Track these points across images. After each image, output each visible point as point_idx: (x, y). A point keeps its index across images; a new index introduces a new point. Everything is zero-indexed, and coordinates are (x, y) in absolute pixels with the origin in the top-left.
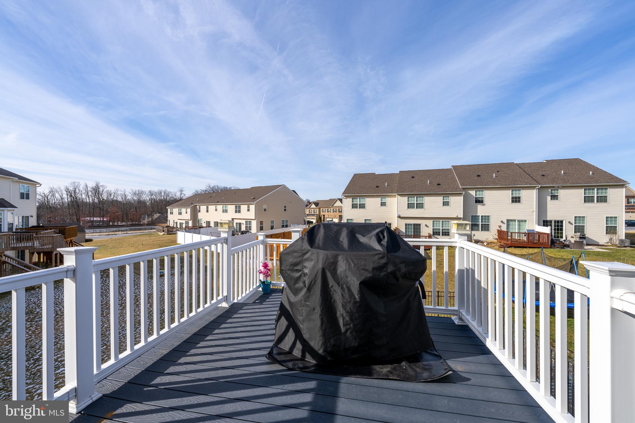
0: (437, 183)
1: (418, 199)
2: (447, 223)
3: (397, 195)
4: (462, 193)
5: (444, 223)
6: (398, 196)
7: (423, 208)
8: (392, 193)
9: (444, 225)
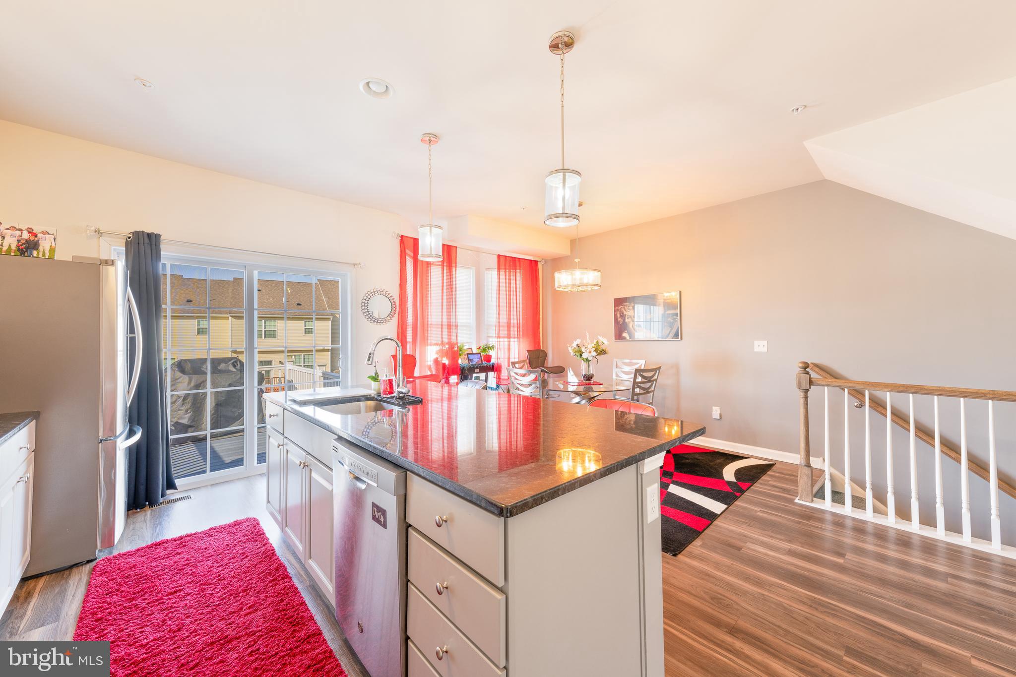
0: (297, 303)
1: (268, 323)
2: (310, 357)
3: (230, 318)
4: (329, 318)
5: (306, 357)
6: (233, 319)
7: (276, 337)
8: (222, 314)
9: (306, 360)
